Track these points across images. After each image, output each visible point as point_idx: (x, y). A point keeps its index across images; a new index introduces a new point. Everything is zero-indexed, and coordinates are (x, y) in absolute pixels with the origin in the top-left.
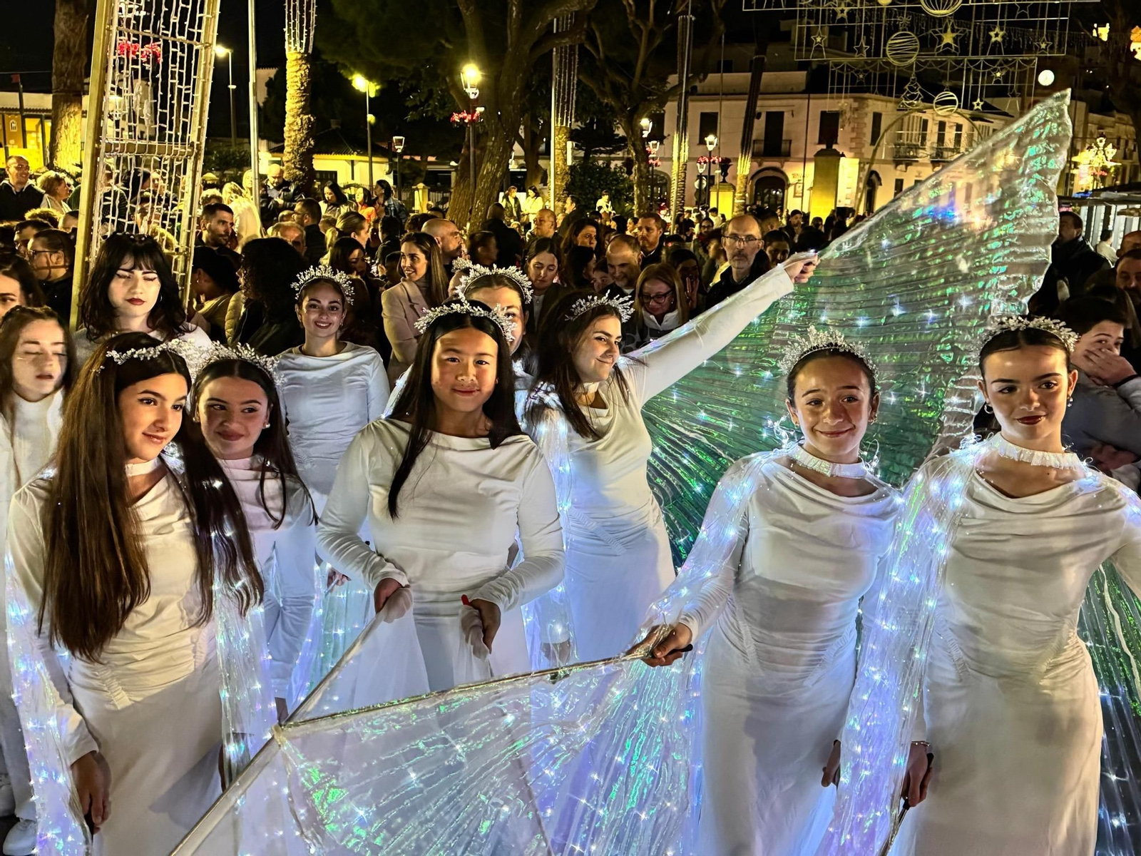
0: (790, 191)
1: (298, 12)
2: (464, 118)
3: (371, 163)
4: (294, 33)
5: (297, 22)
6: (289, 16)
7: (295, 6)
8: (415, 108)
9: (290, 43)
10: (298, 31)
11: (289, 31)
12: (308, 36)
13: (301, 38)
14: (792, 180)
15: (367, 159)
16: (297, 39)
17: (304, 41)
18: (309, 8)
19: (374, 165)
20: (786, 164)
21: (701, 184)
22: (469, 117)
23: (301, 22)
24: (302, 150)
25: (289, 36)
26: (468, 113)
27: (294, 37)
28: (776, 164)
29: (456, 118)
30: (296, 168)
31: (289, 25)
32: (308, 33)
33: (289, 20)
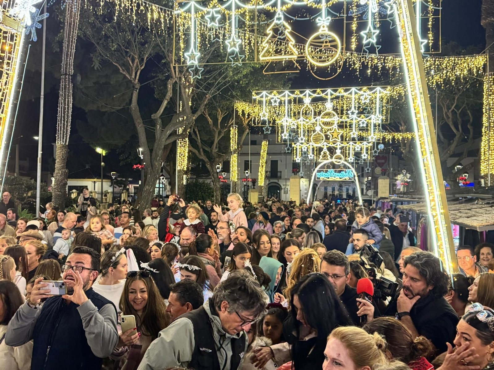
0: (283, 191)
1: (62, 129)
2: (138, 167)
3: (102, 182)
4: (60, 137)
5: (62, 133)
6: (58, 130)
7: (61, 126)
8: (124, 160)
9: (58, 141)
10: (62, 136)
11: (58, 136)
12: (66, 138)
13: (63, 139)
14: (283, 187)
15: (100, 180)
16: (62, 139)
17: (64, 140)
18: (67, 127)
19: (103, 183)
20: (280, 180)
21: (244, 189)
22: (141, 166)
23: (64, 132)
24: (62, 184)
25: (58, 138)
26: (140, 165)
27: (60, 138)
28: (276, 181)
29: (135, 167)
30: (58, 191)
31: (58, 134)
32: (66, 137)
33: (58, 132)
